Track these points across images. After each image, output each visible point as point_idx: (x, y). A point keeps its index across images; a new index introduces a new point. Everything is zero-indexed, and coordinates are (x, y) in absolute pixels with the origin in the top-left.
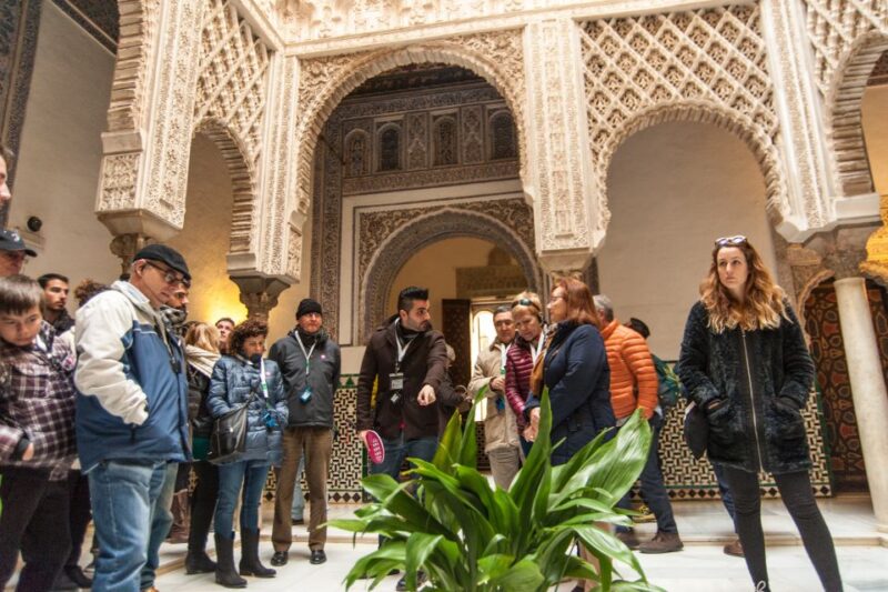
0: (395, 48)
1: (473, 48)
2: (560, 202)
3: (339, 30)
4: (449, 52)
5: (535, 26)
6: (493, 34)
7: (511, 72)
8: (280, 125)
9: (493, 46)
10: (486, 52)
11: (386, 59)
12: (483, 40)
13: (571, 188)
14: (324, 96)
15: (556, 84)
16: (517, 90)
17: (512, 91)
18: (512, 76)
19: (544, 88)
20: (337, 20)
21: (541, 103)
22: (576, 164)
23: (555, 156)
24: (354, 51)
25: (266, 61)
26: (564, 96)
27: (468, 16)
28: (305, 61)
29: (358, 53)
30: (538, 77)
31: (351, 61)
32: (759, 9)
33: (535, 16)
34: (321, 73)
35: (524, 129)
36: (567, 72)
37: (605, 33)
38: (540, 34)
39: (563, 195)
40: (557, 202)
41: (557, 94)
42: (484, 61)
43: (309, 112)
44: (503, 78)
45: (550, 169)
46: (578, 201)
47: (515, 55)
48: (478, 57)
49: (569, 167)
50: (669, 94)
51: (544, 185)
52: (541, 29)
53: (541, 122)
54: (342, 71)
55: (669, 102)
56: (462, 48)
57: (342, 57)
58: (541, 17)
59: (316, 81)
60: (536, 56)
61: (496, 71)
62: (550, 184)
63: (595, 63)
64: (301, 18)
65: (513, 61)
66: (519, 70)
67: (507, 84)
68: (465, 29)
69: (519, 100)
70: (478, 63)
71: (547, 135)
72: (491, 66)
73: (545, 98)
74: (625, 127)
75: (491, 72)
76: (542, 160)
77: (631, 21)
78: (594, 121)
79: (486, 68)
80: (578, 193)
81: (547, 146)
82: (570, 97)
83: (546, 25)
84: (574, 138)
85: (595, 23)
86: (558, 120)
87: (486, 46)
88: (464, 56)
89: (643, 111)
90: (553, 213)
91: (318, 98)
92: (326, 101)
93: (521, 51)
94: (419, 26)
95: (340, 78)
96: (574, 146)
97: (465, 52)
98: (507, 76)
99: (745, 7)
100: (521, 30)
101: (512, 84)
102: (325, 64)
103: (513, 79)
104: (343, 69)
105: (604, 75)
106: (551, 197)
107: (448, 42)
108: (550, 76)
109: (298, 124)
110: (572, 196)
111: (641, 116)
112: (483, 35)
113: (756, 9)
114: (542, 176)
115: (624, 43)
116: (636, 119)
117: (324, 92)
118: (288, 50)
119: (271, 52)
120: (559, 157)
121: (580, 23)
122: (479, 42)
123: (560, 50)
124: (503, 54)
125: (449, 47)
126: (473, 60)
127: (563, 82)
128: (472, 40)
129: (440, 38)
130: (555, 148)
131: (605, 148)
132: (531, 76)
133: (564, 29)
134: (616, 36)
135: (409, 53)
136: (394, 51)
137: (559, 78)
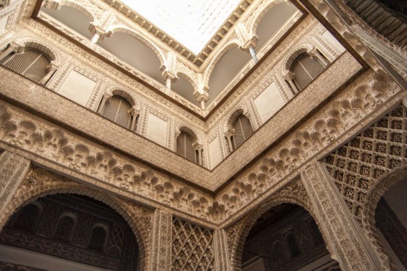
0: (255, 209)
1: (284, 194)
2: (352, 259)
3: (234, 211)
4: (276, 201)
5: (304, 172)
6: (289, 184)
7: (302, 197)
8: (223, 262)
9: (291, 189)
10: (289, 193)
11: (254, 215)
12: (287, 189)
13: (354, 248)
14: (237, 241)
15: (322, 194)
16: (308, 204)
17: (306, 206)
18: (304, 199)
19: (318, 199)
20: (233, 207)
21: (320, 207)
22: (351, 233)
23: (338, 232)
24: (242, 217)
25: (211, 236)
26: (329, 198)
27: (277, 181)
28: (226, 229)
29: (243, 217)
30: (314, 194)
31: (242, 221)
32: (405, 107)
33: (302, 168)
34: (233, 232)
35: (319, 223)
36: (326, 186)
37: (335, 159)
38: (307, 174)
39: (351, 254)
40: (350, 260)
41: (325, 199)
42: (290, 198)
43: (233, 251)
44: (300, 202)
45: (338, 240)
46: (361, 255)
47: (301, 189)
48: (287, 197)
49: (347, 236)
50: (383, 171)
51: (339, 252)
52: (306, 172)
53: (324, 216)
54: (240, 228)
55: (385, 175)
56: (280, 196)
57: (238, 221)
58: (304, 167)
59: (232, 236)
60: (310, 185)
61: (297, 200)
62: (342, 250)
63: (338, 175)
64: (222, 212)
65: (301, 192)
66: (306, 195)
67: (303, 204)
68: (277, 187)
69: (311, 209)
70: (289, 200)
71: (329, 222)
72: (294, 198)
73: (320, 203)
74: (369, 199)
75: (295, 202)
76: (333, 238)
77: (345, 147)
78: (351, 203)
79: (292, 200)
80: (359, 250)
81: (332, 228)
82: (332, 198)
83: (308, 169)
84: (343, 218)
85: (330, 156)
86: (331, 212)
87: (289, 191)
88: (282, 199)
89: (373, 187)
90: (351, 268)
91: (235, 243)
92: (238, 243)
93: (303, 186)
94: (260, 195)
95: (241, 231)
96: (345, 223)
97: (282, 197)
98: (302, 200)
99: (397, 109)
100: (298, 177)
101: (305, 203)
102: (233, 227)
103: (304, 201)
104: (240, 226)
105: (344, 178)
106: (346, 257)
107: (274, 196)
108: (318, 192)
109: (230, 259)
110: (357, 253)
111: (374, 190)
112: (285, 187)
113: (403, 108)
114: (336, 246)
115: (347, 158)
116: (372, 193)
117: (236, 239)
118: (220, 227)
119: (212, 231)
120: (340, 232)
121: (323, 160)
122: (285, 190)
123: (318, 177)
124: (296, 191)
125: (274, 198)
126: (286, 199)
127: (326, 191)
128: (282, 191)
129: (270, 196)
130: (336, 228)
131: (364, 216)
132: (311, 195)
133: (316, 167)
134: (341, 157)
135: (262, 208)
136: (256, 210)
137: (323, 191)
